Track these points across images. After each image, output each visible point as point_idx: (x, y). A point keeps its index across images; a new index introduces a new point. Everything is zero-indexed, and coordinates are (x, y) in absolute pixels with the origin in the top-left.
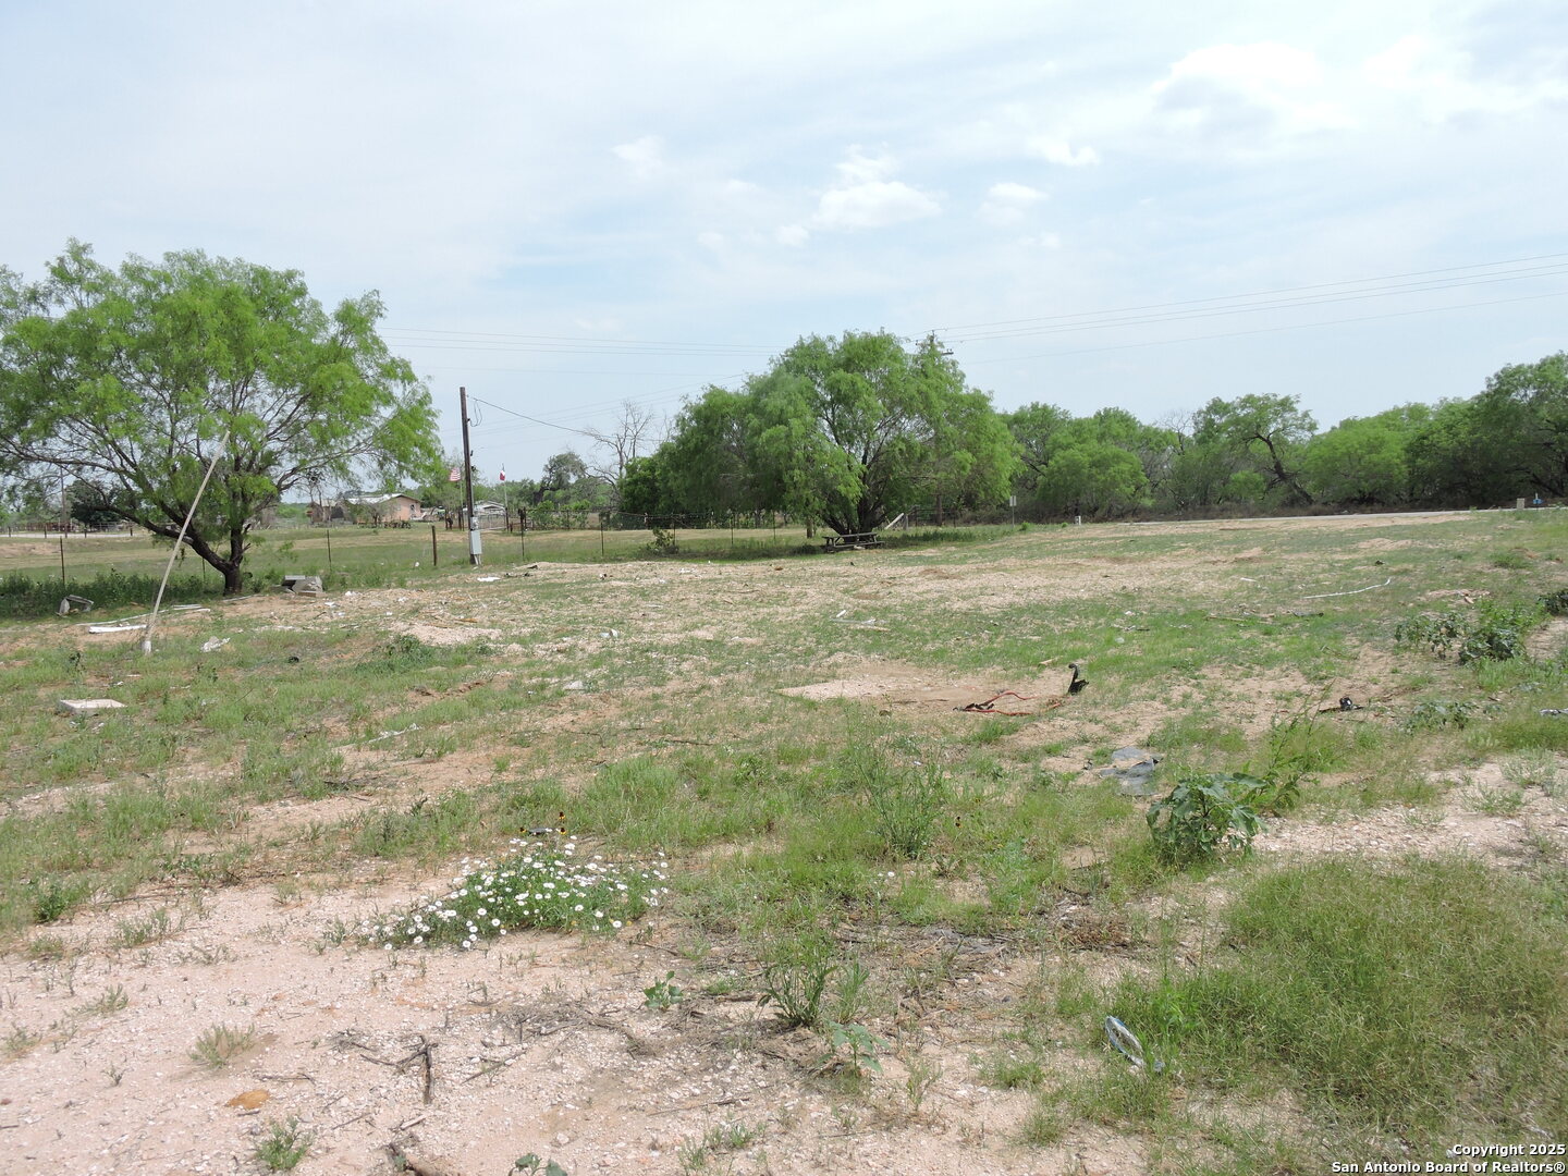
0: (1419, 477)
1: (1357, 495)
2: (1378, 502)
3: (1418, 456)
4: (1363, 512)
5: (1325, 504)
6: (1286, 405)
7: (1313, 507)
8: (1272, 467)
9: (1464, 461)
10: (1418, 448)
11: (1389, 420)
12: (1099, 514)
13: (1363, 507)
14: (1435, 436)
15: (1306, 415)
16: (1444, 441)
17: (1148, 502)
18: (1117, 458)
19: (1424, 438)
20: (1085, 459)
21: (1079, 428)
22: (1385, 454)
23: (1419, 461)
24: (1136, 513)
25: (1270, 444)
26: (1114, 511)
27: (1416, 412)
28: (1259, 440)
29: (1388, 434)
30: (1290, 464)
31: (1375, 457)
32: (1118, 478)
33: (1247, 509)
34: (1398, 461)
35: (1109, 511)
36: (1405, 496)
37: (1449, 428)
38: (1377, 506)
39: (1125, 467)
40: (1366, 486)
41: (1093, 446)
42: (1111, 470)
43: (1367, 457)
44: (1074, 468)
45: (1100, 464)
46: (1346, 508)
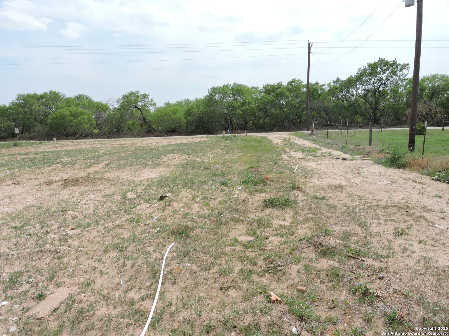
0: (189, 124)
1: (170, 130)
2: (177, 132)
3: (188, 116)
4: (172, 136)
5: (160, 132)
6: (145, 96)
7: (156, 134)
8: (142, 119)
9: (202, 118)
10: (189, 113)
11: (179, 104)
12: (77, 136)
13: (172, 133)
14: (193, 109)
15: (152, 100)
16: (196, 111)
17: (96, 131)
18: (82, 114)
19: (190, 110)
20: (67, 113)
21: (68, 101)
22: (178, 115)
23: (189, 118)
24: (91, 136)
25: (140, 110)
26: (84, 135)
27: (187, 102)
28: (136, 108)
29: (179, 108)
30: (148, 118)
31: (175, 116)
32: (82, 121)
33: (133, 134)
34: (182, 117)
35: (81, 135)
36: (185, 130)
37: (198, 106)
38: (177, 133)
39: (85, 117)
40: (172, 126)
41: (73, 108)
42: (79, 118)
43: (172, 116)
44: (63, 117)
45: (75, 116)
46: (167, 134)
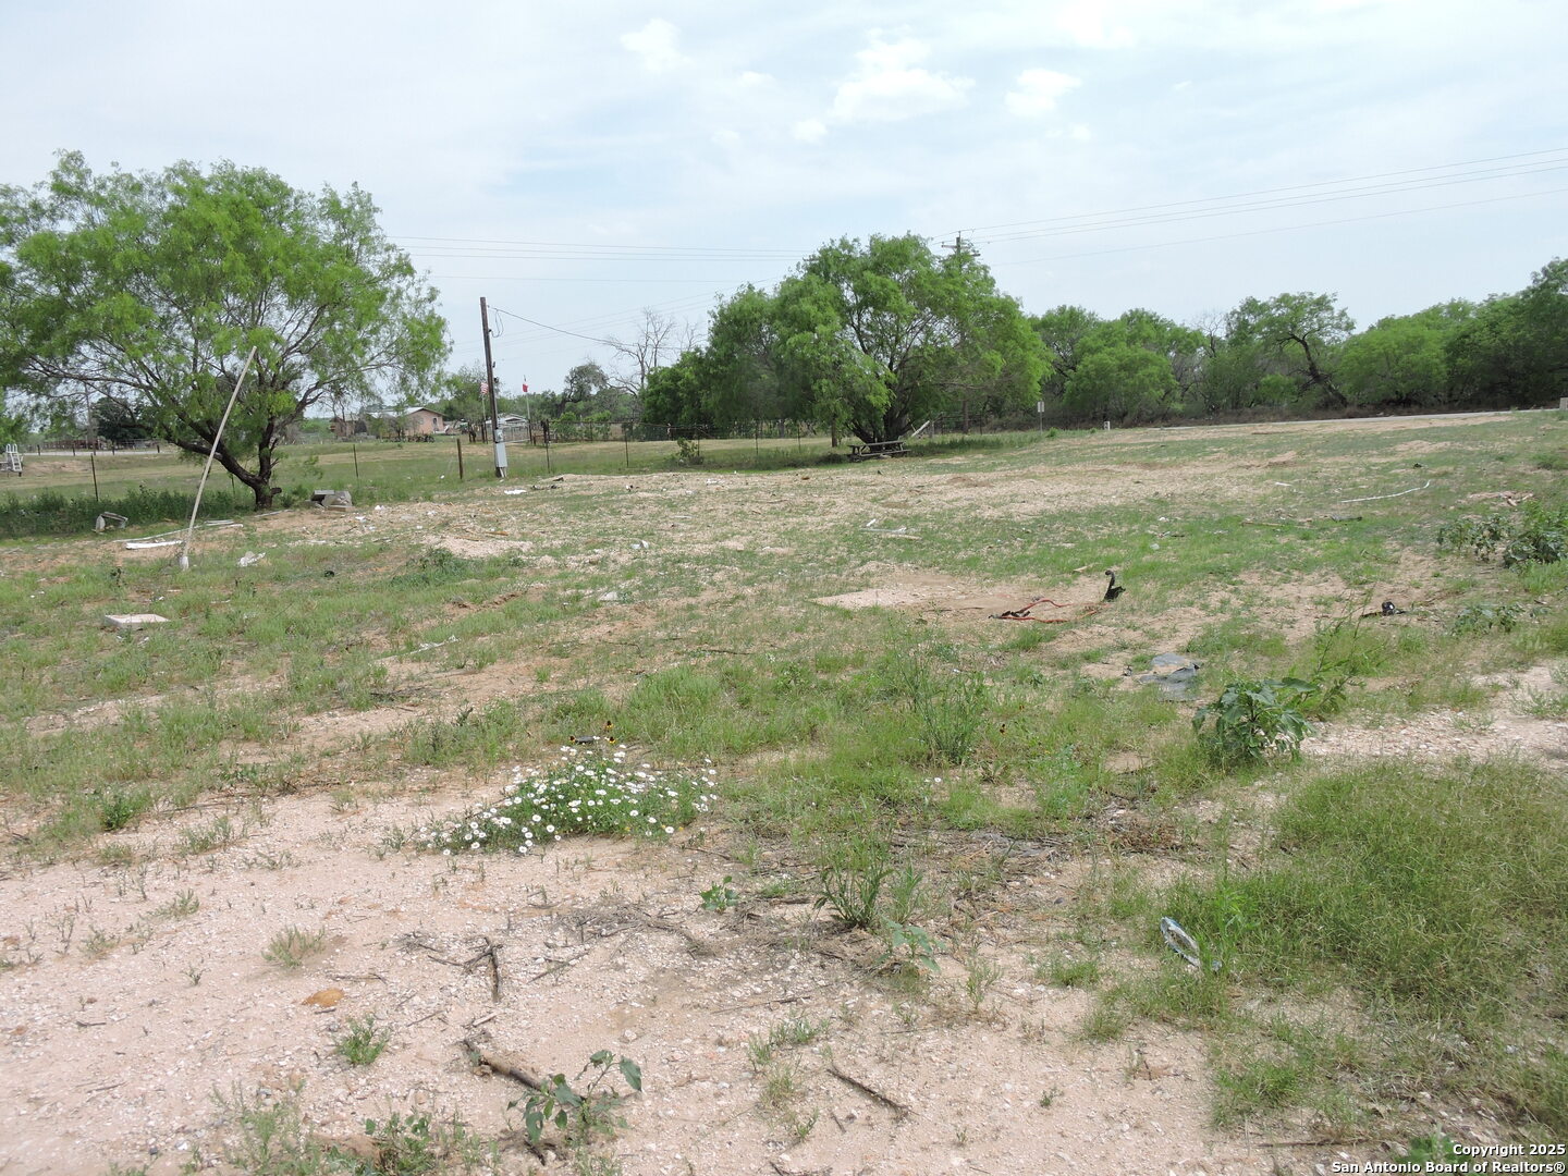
0: (1458, 378)
1: (1394, 397)
2: (1416, 403)
3: (1457, 354)
4: (1399, 414)
5: (1360, 406)
6: (1322, 304)
7: (1348, 409)
8: (1307, 368)
9: (1507, 360)
10: (1456, 348)
11: (1430, 317)
12: (1127, 419)
13: (1400, 409)
14: (1477, 334)
15: (1343, 314)
16: (1486, 339)
17: (1178, 407)
18: (1146, 361)
19: (1467, 336)
20: (1112, 362)
21: (1108, 332)
22: (1424, 353)
23: (1460, 361)
24: (1165, 418)
25: (1305, 345)
26: (1145, 416)
27: (1457, 310)
28: (1294, 341)
29: (1426, 333)
30: (1323, 366)
31: (1413, 357)
32: (1147, 381)
33: (1281, 413)
34: (1437, 361)
35: (1139, 416)
36: (1443, 395)
37: (1492, 325)
38: (1414, 408)
39: (1153, 370)
40: (1403, 387)
41: (1123, 349)
42: (1140, 373)
43: (1405, 357)
44: (1102, 371)
45: (1128, 367)
46: (1383, 410)
